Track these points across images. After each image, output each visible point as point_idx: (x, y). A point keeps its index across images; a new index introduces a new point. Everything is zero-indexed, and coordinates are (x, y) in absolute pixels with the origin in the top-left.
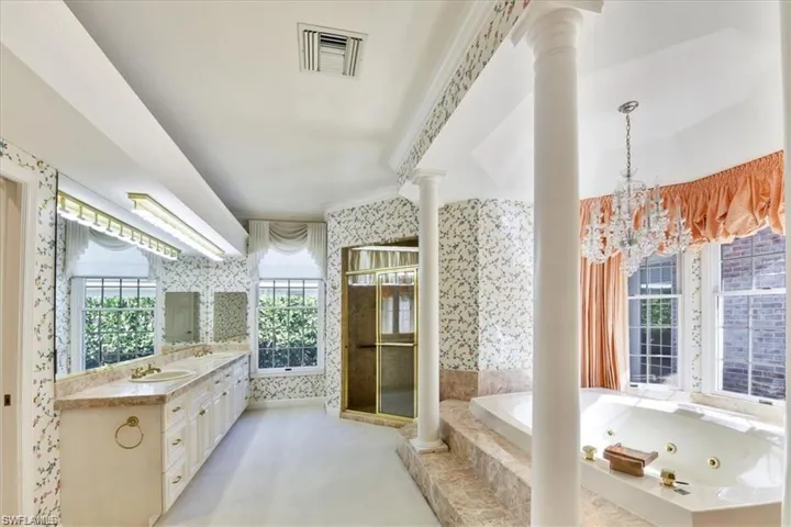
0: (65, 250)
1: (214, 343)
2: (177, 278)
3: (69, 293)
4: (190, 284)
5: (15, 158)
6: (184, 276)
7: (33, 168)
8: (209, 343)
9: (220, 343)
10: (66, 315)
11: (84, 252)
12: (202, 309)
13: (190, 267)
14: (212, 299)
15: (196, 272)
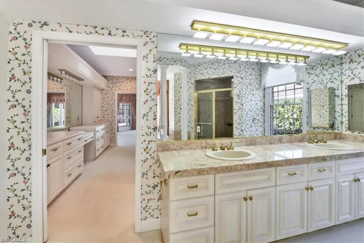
0: (261, 75)
1: (349, 132)
2: (316, 78)
3: (264, 97)
4: (326, 81)
5: (131, 35)
6: (321, 76)
7: (142, 36)
8: (344, 132)
9: (356, 133)
10: (263, 108)
11: (267, 74)
12: (338, 101)
13: (326, 67)
14: (345, 92)
15: (331, 70)
